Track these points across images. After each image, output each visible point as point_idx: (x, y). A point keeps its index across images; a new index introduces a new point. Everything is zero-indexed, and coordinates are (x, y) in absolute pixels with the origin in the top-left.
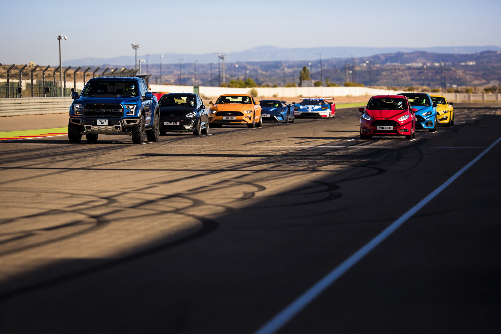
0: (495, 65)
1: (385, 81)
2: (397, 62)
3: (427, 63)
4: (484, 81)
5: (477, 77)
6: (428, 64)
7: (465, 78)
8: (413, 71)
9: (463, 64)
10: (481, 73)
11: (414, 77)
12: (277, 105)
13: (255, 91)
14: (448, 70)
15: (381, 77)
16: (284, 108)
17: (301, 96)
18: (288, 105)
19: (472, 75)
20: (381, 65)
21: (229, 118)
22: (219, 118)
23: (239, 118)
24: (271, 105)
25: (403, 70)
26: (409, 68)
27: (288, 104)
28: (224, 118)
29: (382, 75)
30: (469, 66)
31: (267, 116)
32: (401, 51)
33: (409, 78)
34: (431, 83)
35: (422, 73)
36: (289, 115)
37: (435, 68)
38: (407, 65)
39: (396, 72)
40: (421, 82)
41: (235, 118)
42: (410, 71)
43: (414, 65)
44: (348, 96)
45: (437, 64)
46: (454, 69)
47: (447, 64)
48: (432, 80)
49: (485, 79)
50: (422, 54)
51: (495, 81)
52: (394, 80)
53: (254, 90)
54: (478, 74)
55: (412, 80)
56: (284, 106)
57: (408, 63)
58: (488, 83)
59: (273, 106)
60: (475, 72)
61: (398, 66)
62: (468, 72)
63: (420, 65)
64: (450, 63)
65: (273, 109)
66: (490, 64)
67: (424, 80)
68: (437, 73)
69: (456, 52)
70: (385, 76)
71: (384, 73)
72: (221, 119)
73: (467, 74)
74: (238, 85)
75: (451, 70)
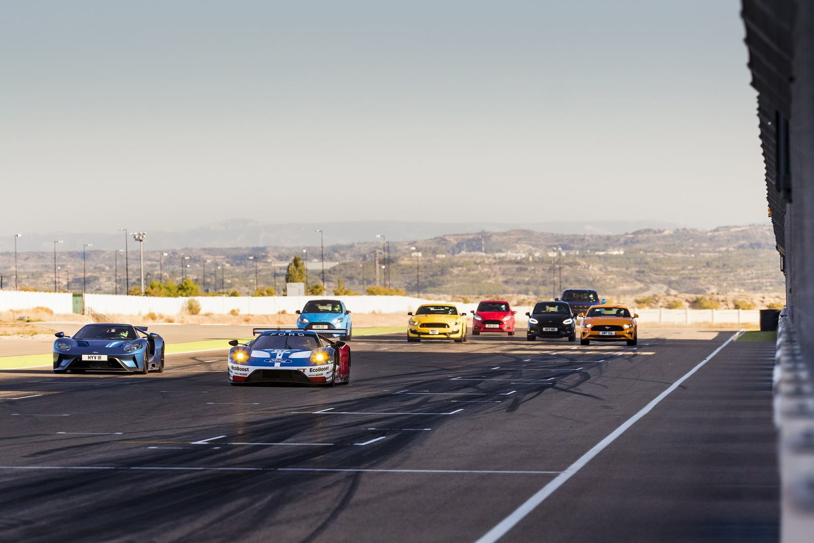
0: (661, 256)
1: (456, 284)
2: (480, 250)
3: (536, 251)
4: (639, 285)
5: (626, 278)
6: (537, 255)
7: (605, 280)
8: (509, 266)
9: (601, 253)
10: (634, 269)
11: (510, 277)
12: (125, 335)
13: (197, 302)
14: (573, 264)
15: (448, 277)
16: (141, 342)
17: (283, 312)
18: (149, 334)
19: (618, 274)
20: (449, 256)
21: (607, 334)
22: (595, 333)
23: (620, 333)
24: (113, 335)
25: (490, 265)
26: (501, 261)
27: (148, 332)
28: (601, 333)
29: (451, 273)
30: (611, 256)
31: (100, 358)
32: (488, 229)
33: (501, 279)
34: (542, 288)
35: (526, 269)
36: (151, 357)
37: (549, 261)
38: (497, 255)
39: (477, 269)
40: (523, 287)
41: (613, 333)
42: (504, 267)
43: (510, 255)
44: (374, 313)
45: (552, 254)
46: (583, 263)
47: (572, 253)
48: (544, 284)
49: (641, 281)
50: (526, 235)
51: (660, 285)
52: (473, 282)
53: (194, 301)
54: (629, 272)
55: (506, 282)
56: (141, 335)
57: (500, 251)
58: (648, 289)
59: (115, 336)
60: (624, 270)
61: (481, 257)
62: (610, 269)
63: (521, 255)
64: (578, 253)
65: (115, 343)
66: (649, 254)
67: (528, 283)
68: (552, 270)
69: (589, 230)
70: (458, 276)
71: (455, 271)
72: (598, 334)
73: (608, 273)
74: (164, 290)
75: (578, 264)
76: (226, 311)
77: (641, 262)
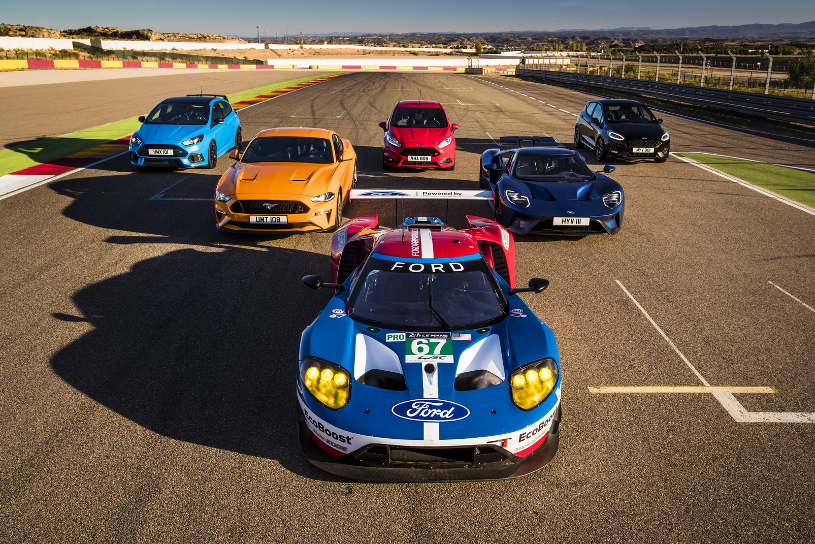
21: (269, 219)
76: (309, 48)
77: (391, 39)
